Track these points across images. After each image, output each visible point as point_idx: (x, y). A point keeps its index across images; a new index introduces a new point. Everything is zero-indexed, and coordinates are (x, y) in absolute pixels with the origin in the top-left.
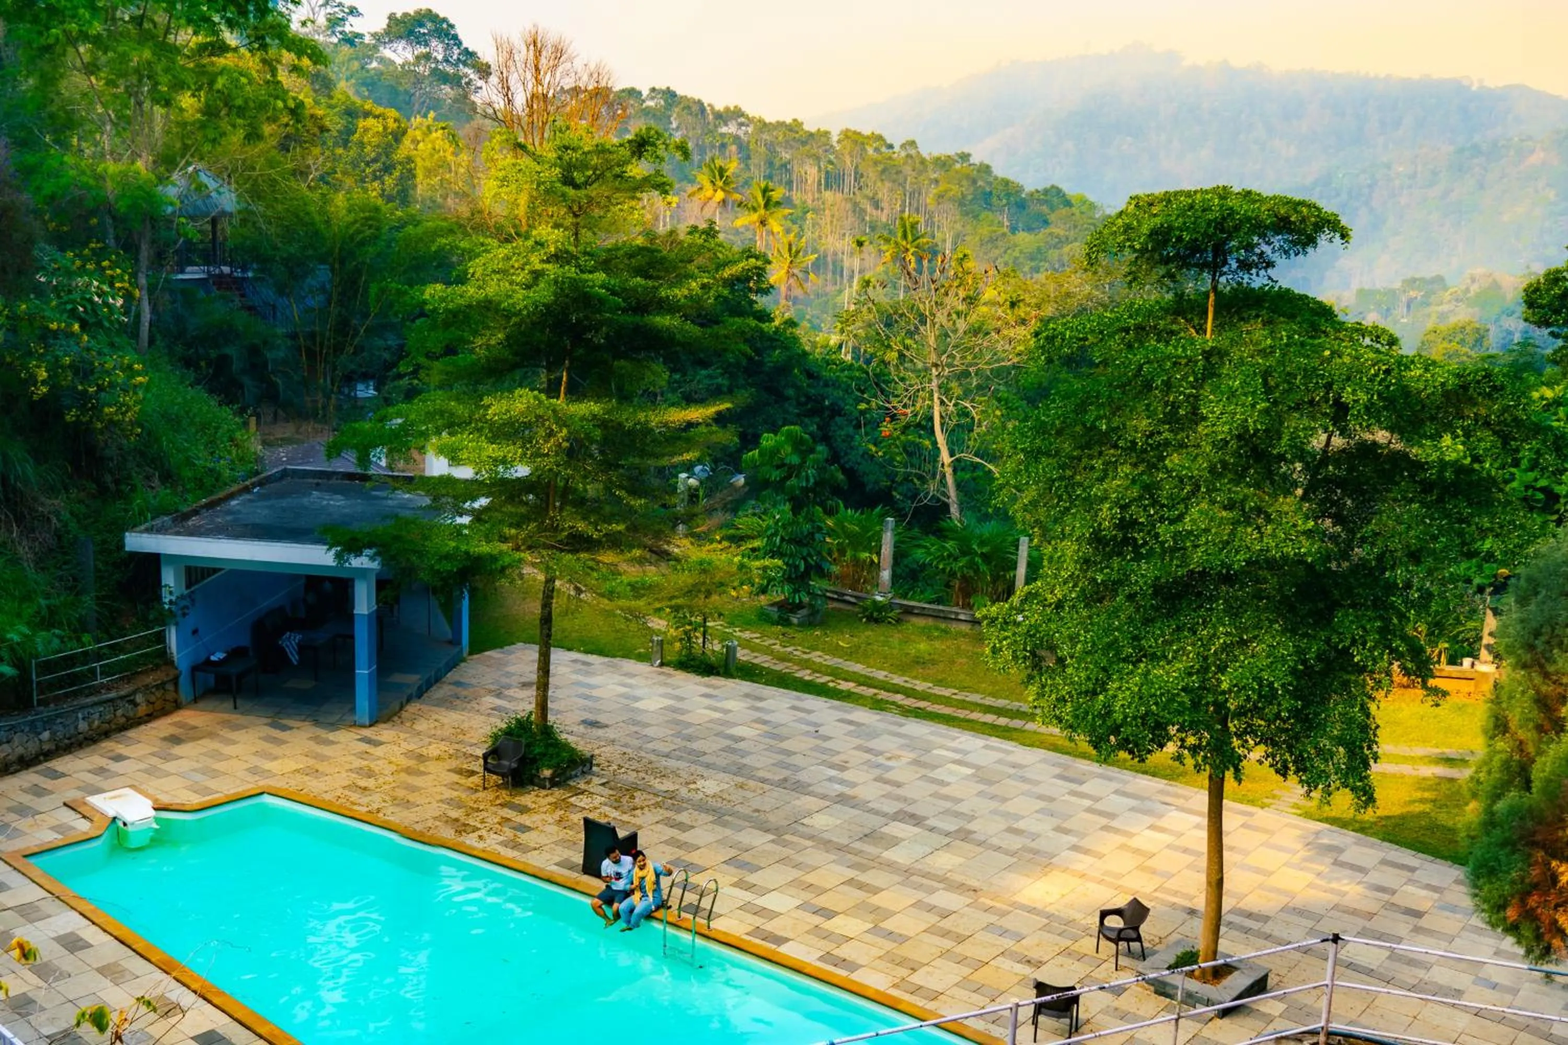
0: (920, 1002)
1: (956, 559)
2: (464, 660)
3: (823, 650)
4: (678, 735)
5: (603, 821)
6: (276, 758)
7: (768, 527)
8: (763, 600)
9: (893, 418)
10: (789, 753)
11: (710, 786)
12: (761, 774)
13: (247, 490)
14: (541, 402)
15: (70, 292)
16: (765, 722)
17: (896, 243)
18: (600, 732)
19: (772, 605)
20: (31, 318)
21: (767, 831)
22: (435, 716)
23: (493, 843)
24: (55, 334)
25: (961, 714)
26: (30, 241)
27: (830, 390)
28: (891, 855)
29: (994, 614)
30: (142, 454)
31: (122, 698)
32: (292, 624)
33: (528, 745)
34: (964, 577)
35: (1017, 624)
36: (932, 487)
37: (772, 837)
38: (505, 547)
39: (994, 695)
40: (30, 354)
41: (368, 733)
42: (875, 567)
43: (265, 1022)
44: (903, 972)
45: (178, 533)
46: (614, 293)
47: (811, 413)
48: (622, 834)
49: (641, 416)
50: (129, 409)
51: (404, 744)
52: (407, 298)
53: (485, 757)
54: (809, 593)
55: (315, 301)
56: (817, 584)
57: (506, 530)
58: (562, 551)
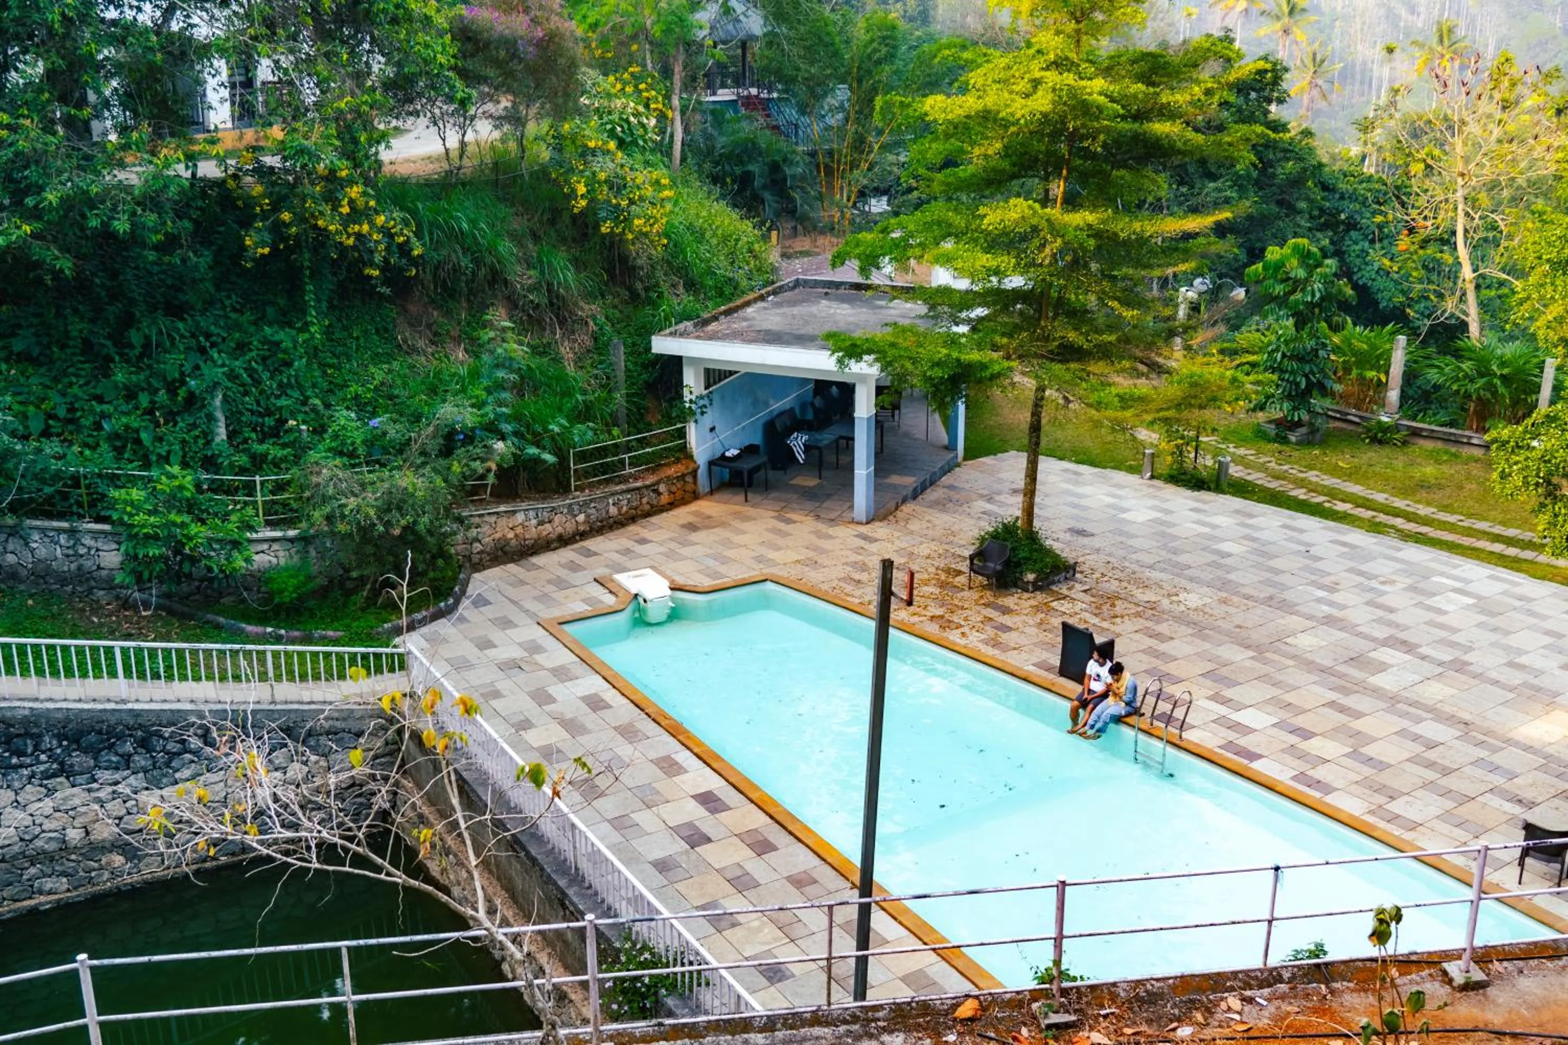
0: (1397, 832)
1: (1472, 381)
2: (958, 465)
3: (1321, 470)
4: (1164, 547)
5: (1082, 626)
6: (780, 549)
7: (1270, 344)
8: (1261, 416)
9: (1411, 231)
10: (1278, 572)
11: (1192, 599)
12: (1244, 591)
13: (762, 298)
14: (1035, 212)
15: (610, 113)
16: (1254, 540)
17: (1431, 49)
18: (1085, 541)
19: (1270, 422)
20: (573, 138)
21: (1248, 647)
22: (928, 517)
23: (974, 640)
24: (593, 152)
25: (1467, 541)
26: (573, 65)
27: (1346, 203)
28: (1377, 680)
29: (1505, 438)
30: (669, 263)
31: (647, 487)
32: (799, 425)
33: (1013, 549)
34: (1479, 399)
35: (1529, 448)
36: (1450, 305)
37: (1251, 653)
38: (995, 355)
39: (1503, 523)
40: (571, 170)
41: (863, 529)
42: (1381, 386)
43: (756, 788)
44: (1380, 799)
45: (698, 338)
46: (1113, 100)
47: (1323, 228)
48: (1099, 640)
49: (1137, 226)
50: (656, 221)
51: (897, 542)
52: (910, 111)
53: (972, 558)
54: (1309, 412)
55: (834, 120)
56: (1316, 402)
57: (997, 339)
58: (1052, 360)
